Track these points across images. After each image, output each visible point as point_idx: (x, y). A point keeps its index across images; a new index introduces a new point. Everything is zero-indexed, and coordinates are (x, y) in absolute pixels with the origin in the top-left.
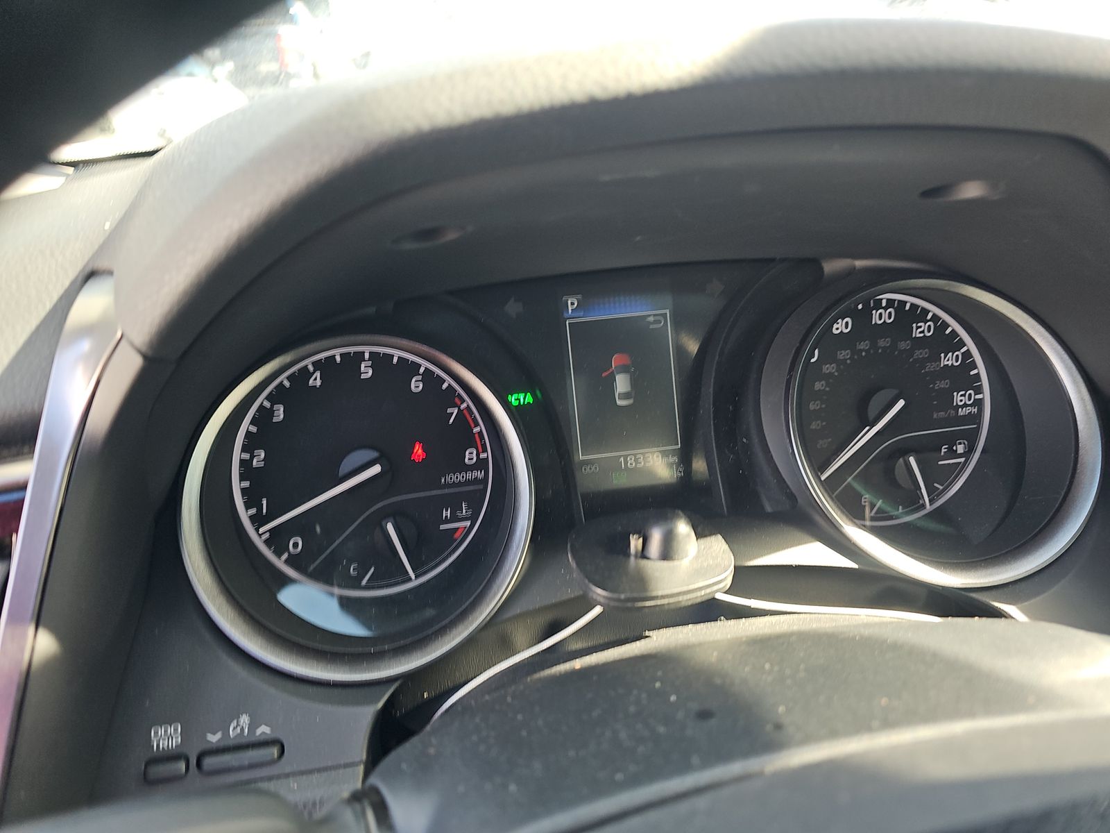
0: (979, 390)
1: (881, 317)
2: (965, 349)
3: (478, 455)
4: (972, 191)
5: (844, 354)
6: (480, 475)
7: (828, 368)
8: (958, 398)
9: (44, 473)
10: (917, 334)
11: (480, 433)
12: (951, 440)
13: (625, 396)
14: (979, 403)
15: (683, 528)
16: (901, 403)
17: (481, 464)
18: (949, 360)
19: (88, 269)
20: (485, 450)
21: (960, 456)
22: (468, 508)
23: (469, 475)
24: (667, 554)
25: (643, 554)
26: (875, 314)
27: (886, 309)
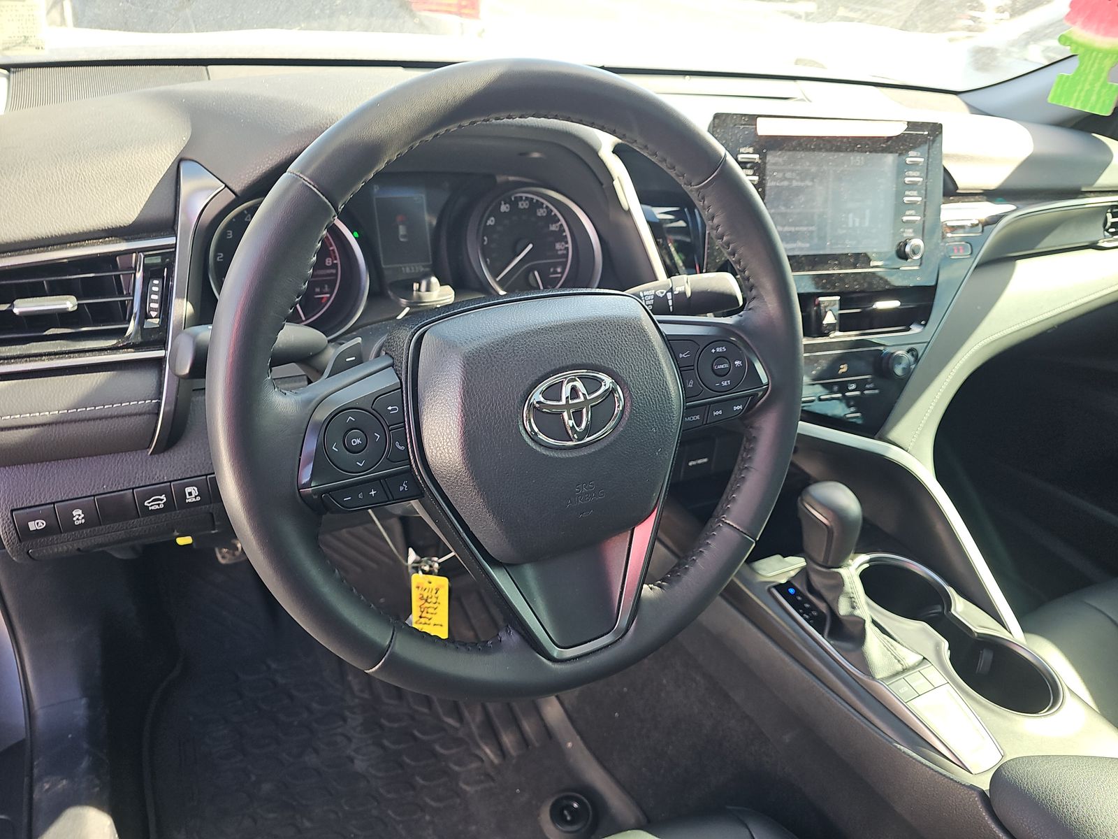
0: (567, 243)
1: (523, 205)
2: (560, 223)
3: (332, 261)
4: (536, 155)
5: (506, 222)
6: (334, 271)
7: (499, 228)
8: (558, 246)
9: (184, 240)
10: (539, 214)
11: (333, 250)
12: (555, 265)
13: (404, 236)
14: (567, 249)
15: (434, 280)
16: (530, 246)
17: (334, 266)
18: (553, 228)
19: (179, 158)
20: (336, 259)
21: (559, 273)
22: (328, 288)
23: (329, 271)
24: (428, 290)
25: (419, 290)
26: (520, 204)
27: (525, 201)
